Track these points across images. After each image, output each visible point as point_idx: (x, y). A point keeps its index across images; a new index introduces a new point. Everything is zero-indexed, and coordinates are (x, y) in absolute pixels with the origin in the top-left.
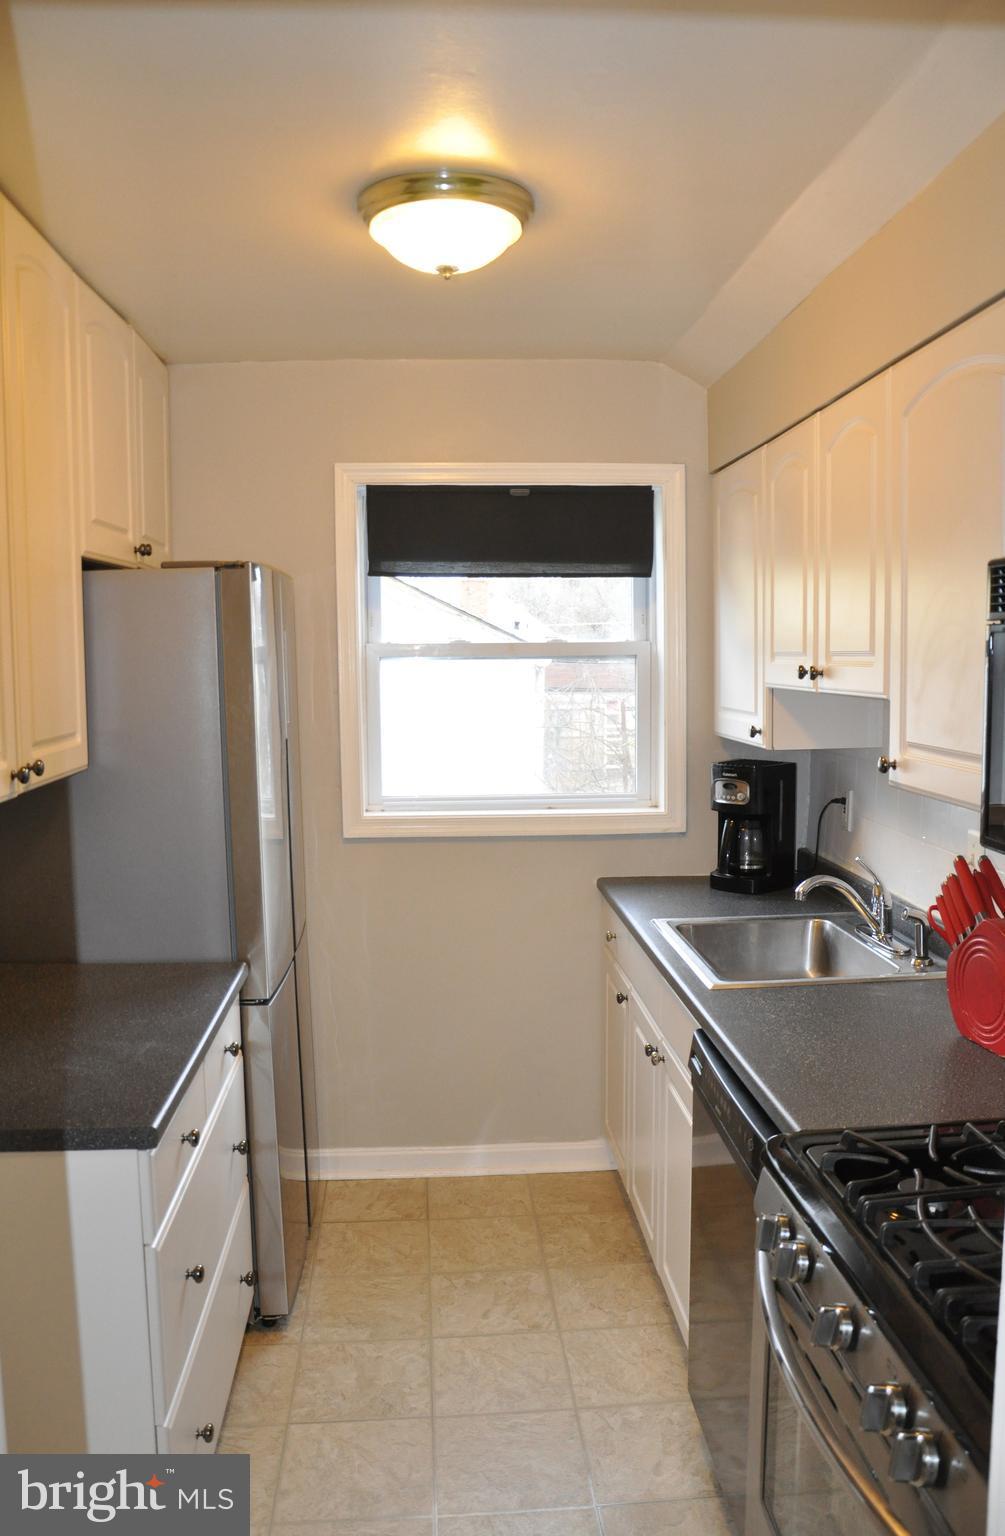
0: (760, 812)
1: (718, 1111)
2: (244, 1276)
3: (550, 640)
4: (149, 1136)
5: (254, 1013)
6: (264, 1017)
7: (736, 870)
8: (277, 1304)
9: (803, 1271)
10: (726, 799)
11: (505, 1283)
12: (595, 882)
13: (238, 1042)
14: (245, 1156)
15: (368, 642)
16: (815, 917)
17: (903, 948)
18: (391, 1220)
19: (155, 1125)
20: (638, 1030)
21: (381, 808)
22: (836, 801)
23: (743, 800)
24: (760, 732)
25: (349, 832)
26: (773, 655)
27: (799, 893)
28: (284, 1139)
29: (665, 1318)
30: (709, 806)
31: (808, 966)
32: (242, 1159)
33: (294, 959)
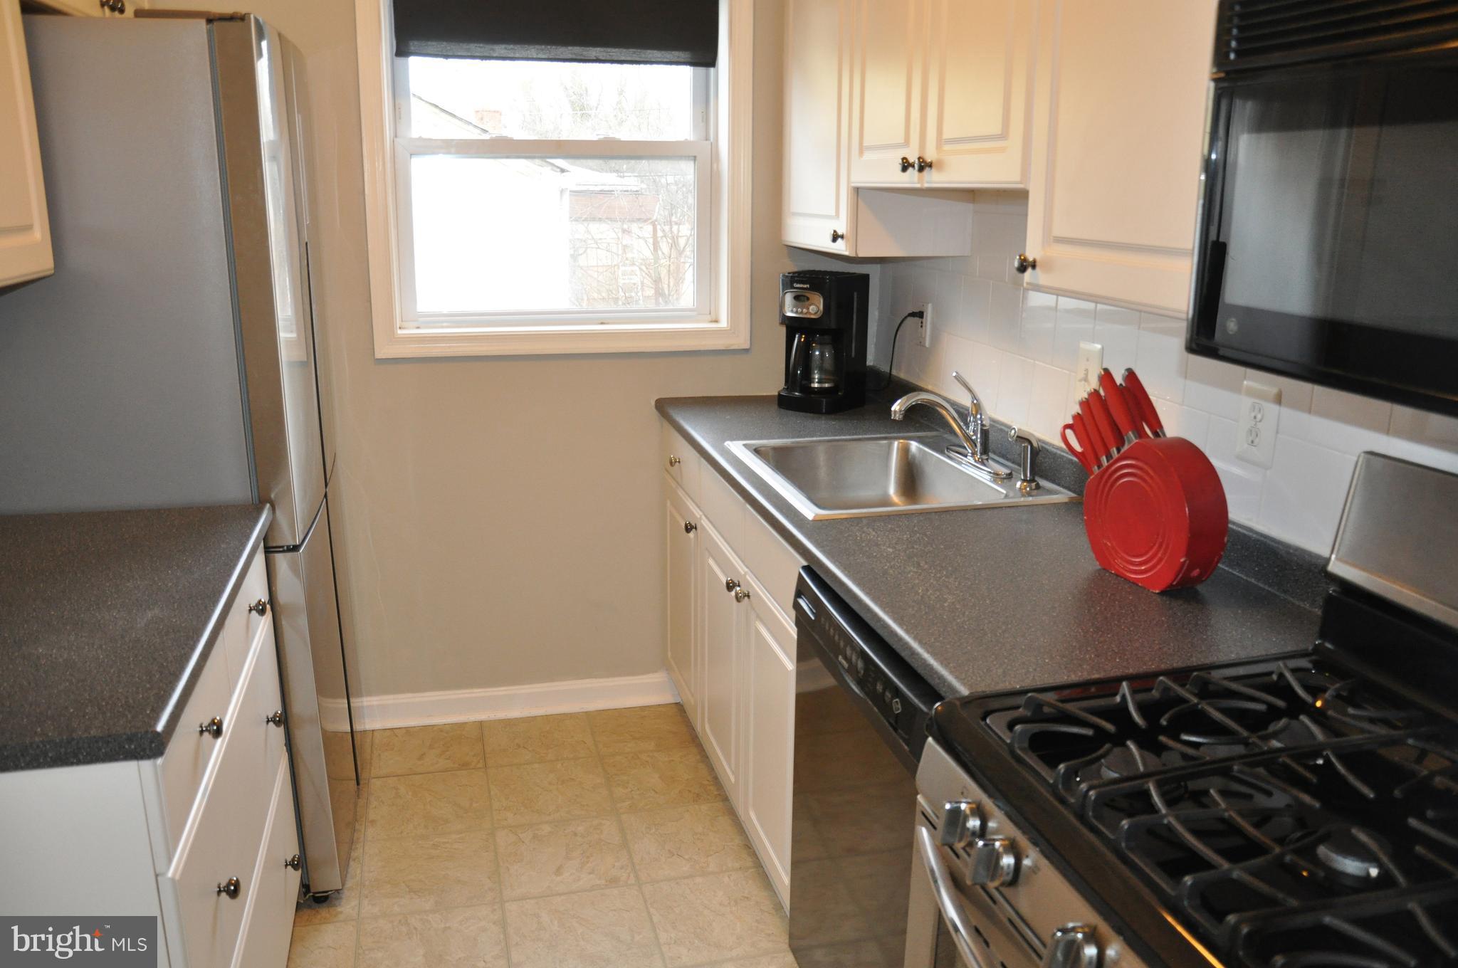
0: (833, 326)
1: (844, 662)
2: (289, 859)
3: (602, 137)
4: (152, 742)
5: (281, 560)
6: (294, 568)
7: (807, 390)
8: (326, 880)
9: (1008, 874)
10: (797, 312)
11: (575, 834)
12: (653, 403)
13: (265, 598)
14: (281, 730)
15: (396, 136)
16: (902, 438)
17: (1003, 471)
18: (446, 771)
19: (160, 727)
20: (711, 562)
21: (416, 324)
22: (913, 315)
23: (816, 313)
24: (842, 237)
25: (381, 353)
26: (862, 150)
27: (895, 411)
28: (322, 689)
29: (749, 862)
30: (777, 319)
31: (892, 490)
32: (278, 733)
33: (326, 496)
